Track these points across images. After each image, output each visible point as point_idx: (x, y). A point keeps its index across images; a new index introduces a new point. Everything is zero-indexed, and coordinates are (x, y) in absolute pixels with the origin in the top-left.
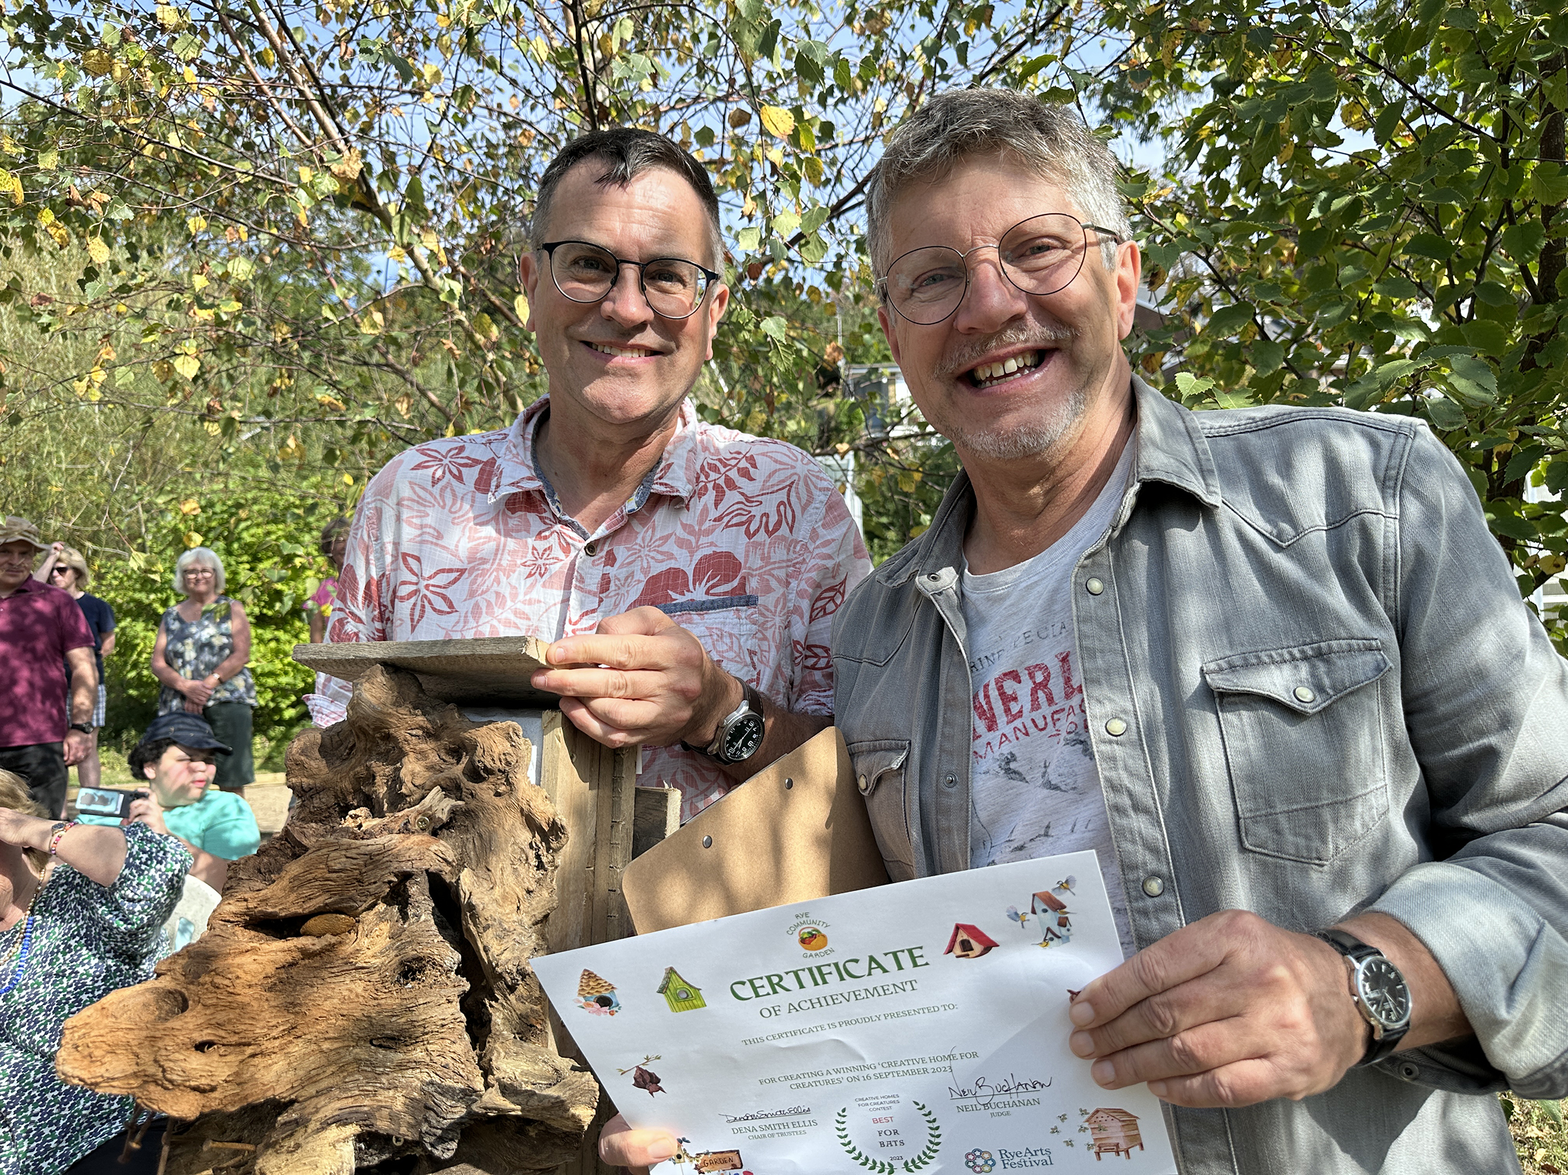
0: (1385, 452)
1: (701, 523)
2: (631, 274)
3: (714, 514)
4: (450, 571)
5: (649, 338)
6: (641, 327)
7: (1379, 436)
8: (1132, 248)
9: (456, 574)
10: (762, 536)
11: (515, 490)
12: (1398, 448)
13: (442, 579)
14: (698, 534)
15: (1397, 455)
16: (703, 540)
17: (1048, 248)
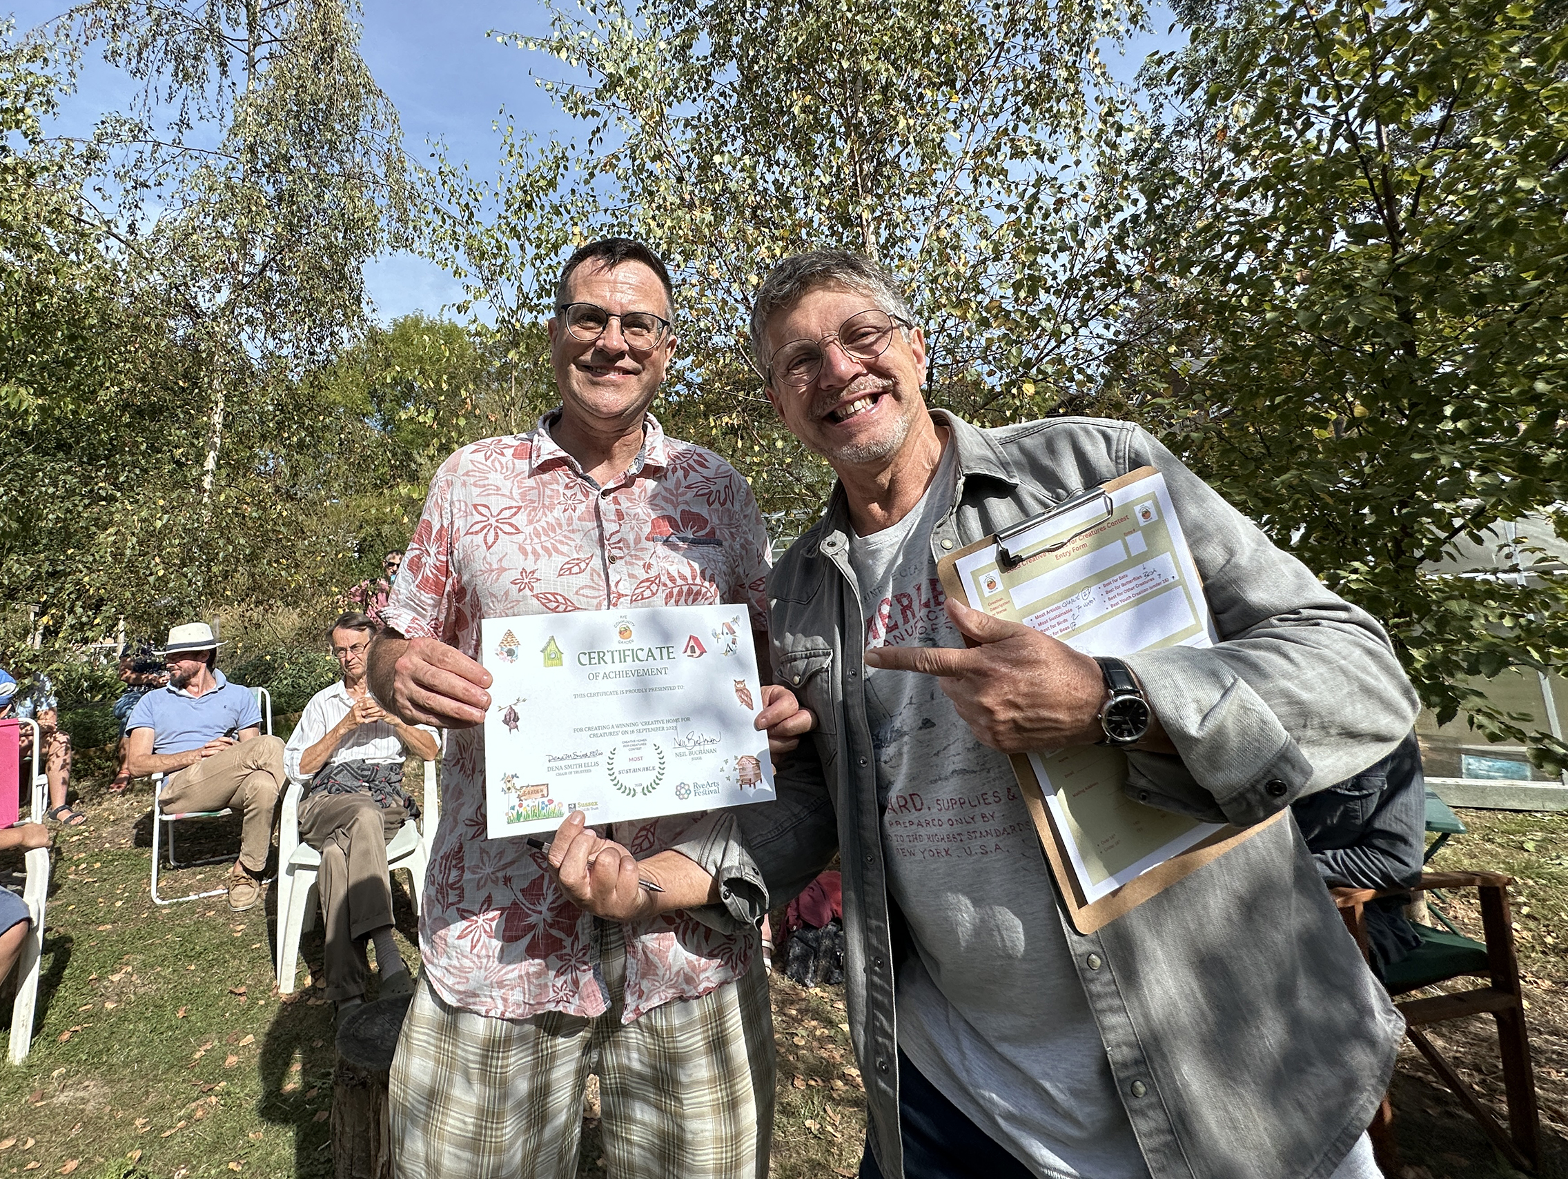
0: (1114, 443)
1: (677, 489)
2: (615, 322)
3: (684, 484)
4: (511, 508)
5: (627, 363)
6: (621, 355)
7: (1109, 431)
8: (918, 332)
9: (514, 510)
10: (716, 505)
11: (551, 457)
12: (1123, 438)
13: (507, 513)
14: (677, 496)
15: (1122, 442)
16: (680, 499)
17: (868, 334)
